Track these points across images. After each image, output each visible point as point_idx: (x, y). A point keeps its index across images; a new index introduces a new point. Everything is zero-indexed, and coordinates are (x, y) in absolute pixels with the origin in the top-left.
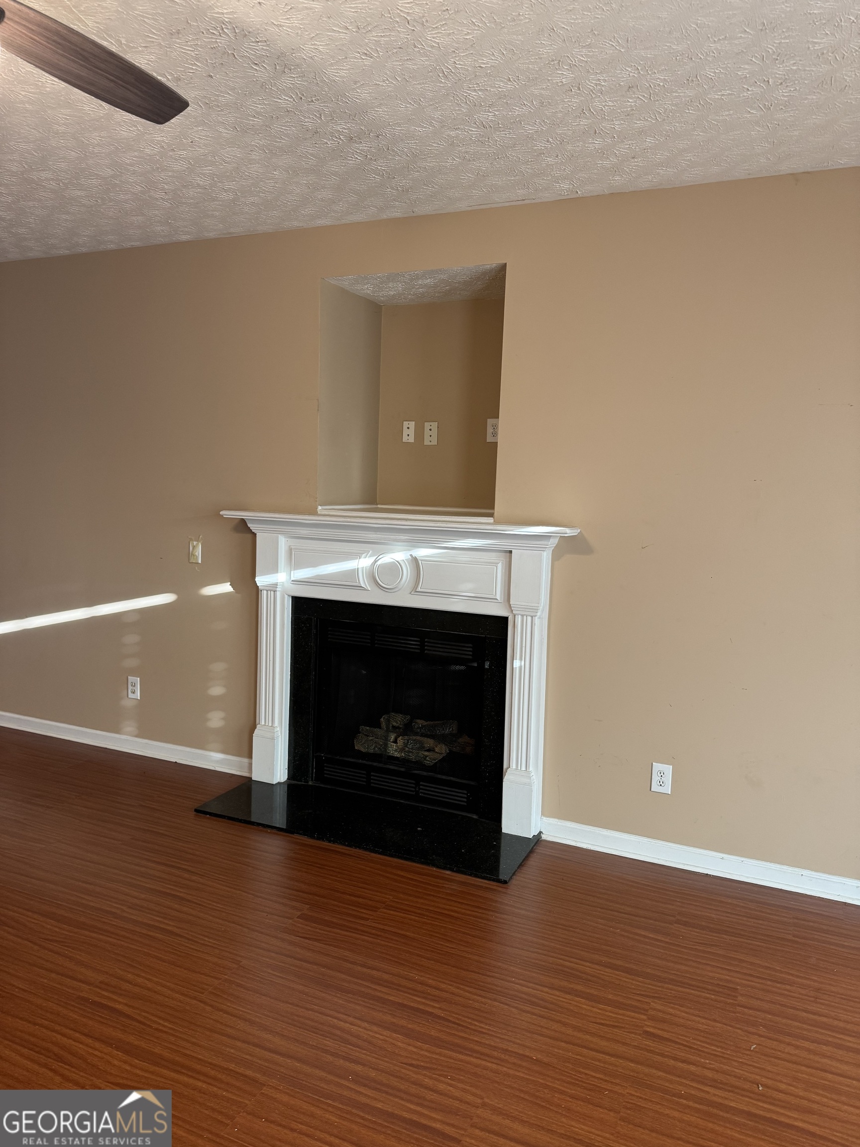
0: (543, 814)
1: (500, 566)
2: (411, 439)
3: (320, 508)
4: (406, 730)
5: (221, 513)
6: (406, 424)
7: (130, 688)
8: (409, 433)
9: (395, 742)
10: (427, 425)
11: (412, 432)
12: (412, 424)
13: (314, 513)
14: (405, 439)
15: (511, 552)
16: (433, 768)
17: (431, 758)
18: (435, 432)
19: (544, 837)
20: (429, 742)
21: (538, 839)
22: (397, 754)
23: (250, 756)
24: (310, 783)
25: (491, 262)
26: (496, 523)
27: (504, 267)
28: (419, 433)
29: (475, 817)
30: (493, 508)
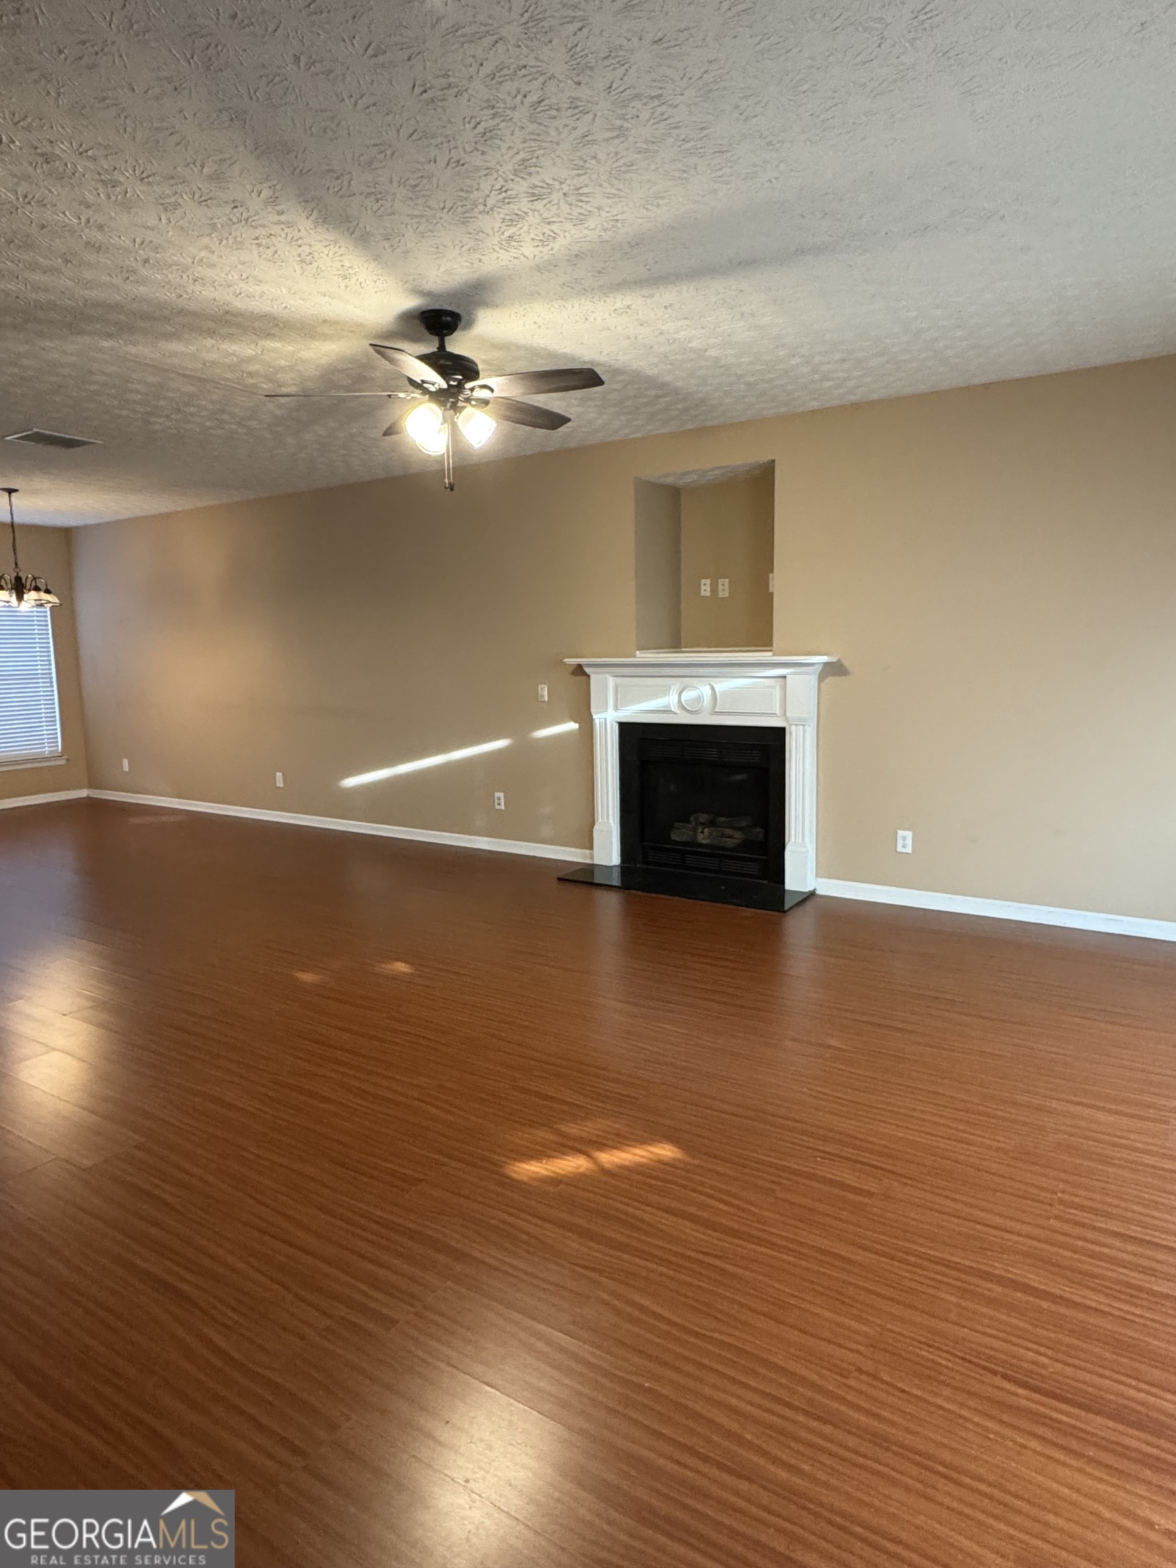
0: (817, 876)
1: (778, 688)
2: (708, 594)
3: (638, 652)
4: (712, 824)
5: (565, 660)
6: (703, 581)
7: (496, 801)
8: (705, 588)
9: (702, 832)
10: (720, 581)
11: (708, 588)
12: (708, 581)
13: (635, 657)
14: (703, 593)
15: (785, 677)
16: (732, 850)
17: (730, 843)
18: (727, 587)
19: (818, 892)
20: (729, 832)
21: (812, 895)
22: (705, 842)
23: (591, 847)
24: (638, 866)
25: (764, 458)
26: (774, 655)
27: (773, 461)
28: (714, 589)
29: (766, 882)
30: (771, 645)
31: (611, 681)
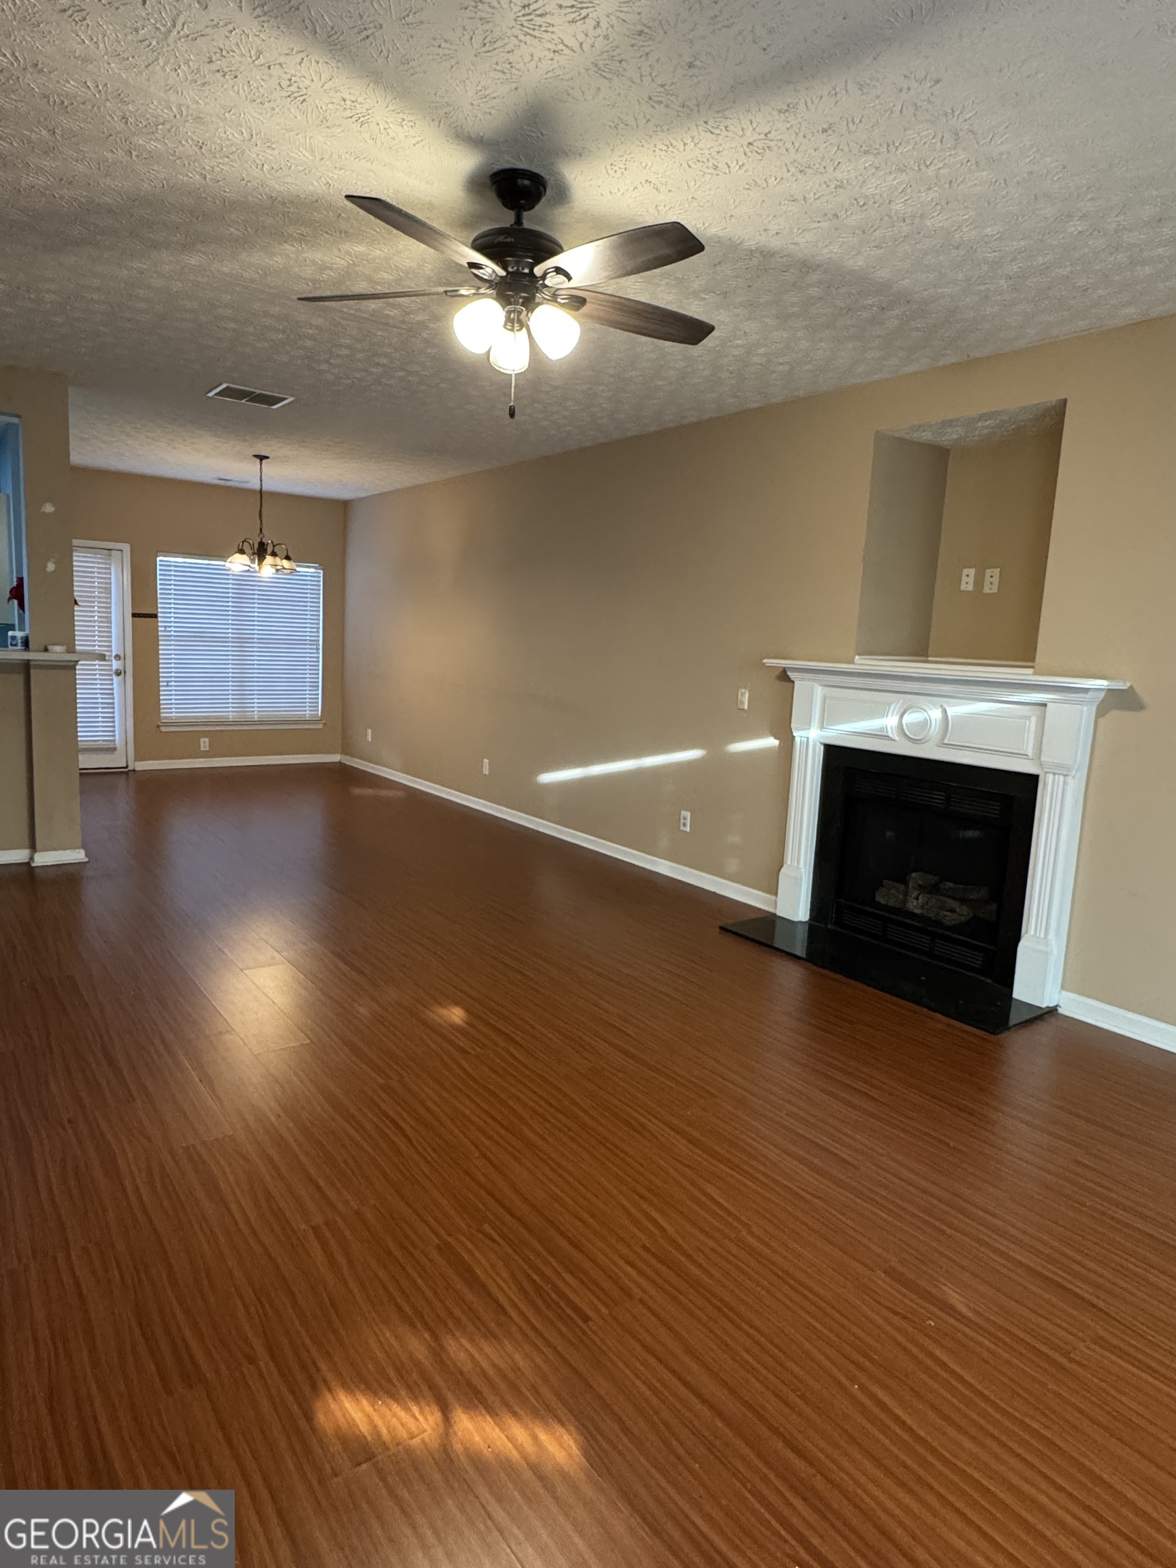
0: (1063, 988)
1: (1034, 719)
2: (970, 588)
3: (857, 657)
4: (933, 889)
5: (765, 661)
6: (965, 571)
7: (682, 821)
8: (967, 582)
9: (917, 899)
10: (988, 572)
11: (971, 580)
12: (972, 572)
13: (852, 662)
14: (963, 587)
15: (1045, 705)
16: (953, 928)
17: (949, 918)
18: (996, 580)
19: (1061, 1011)
20: (955, 904)
21: (1052, 1011)
22: (918, 911)
23: (776, 894)
24: (829, 926)
25: (1050, 397)
26: (1035, 674)
27: (1065, 402)
28: (979, 582)
29: (989, 981)
30: (1033, 660)
31: (819, 691)
